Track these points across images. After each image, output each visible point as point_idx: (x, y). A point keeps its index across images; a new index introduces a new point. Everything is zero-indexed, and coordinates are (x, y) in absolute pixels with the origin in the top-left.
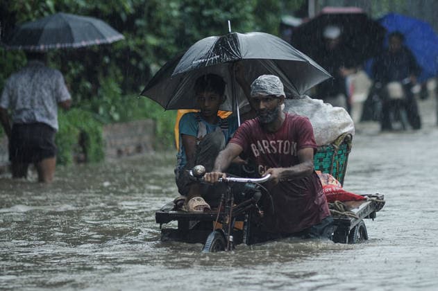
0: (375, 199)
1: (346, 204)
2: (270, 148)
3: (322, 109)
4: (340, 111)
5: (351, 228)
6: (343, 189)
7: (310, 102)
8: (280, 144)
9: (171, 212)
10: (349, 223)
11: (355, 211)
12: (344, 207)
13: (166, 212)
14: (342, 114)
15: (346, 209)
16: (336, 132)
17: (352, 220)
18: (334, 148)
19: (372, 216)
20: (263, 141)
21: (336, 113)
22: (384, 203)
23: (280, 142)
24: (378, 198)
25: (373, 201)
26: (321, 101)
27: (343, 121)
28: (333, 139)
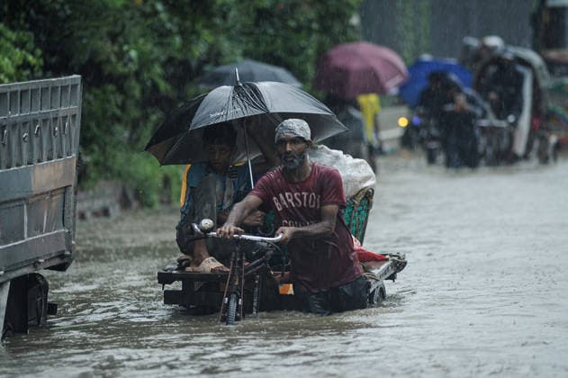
0: (396, 258)
1: (366, 264)
2: (295, 201)
3: (342, 162)
4: (361, 163)
5: (371, 290)
6: (362, 248)
7: (328, 153)
8: (305, 197)
9: (174, 272)
10: (369, 286)
11: (376, 272)
12: (364, 267)
13: (169, 271)
14: (363, 166)
15: (366, 270)
16: (356, 186)
17: (372, 281)
18: (354, 203)
19: (392, 277)
20: (287, 194)
21: (357, 165)
22: (406, 263)
23: (305, 194)
24: (399, 258)
25: (394, 260)
26: (340, 153)
27: (364, 174)
28: (353, 194)
